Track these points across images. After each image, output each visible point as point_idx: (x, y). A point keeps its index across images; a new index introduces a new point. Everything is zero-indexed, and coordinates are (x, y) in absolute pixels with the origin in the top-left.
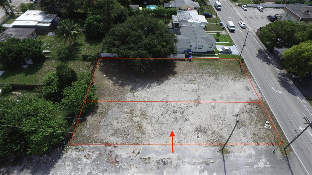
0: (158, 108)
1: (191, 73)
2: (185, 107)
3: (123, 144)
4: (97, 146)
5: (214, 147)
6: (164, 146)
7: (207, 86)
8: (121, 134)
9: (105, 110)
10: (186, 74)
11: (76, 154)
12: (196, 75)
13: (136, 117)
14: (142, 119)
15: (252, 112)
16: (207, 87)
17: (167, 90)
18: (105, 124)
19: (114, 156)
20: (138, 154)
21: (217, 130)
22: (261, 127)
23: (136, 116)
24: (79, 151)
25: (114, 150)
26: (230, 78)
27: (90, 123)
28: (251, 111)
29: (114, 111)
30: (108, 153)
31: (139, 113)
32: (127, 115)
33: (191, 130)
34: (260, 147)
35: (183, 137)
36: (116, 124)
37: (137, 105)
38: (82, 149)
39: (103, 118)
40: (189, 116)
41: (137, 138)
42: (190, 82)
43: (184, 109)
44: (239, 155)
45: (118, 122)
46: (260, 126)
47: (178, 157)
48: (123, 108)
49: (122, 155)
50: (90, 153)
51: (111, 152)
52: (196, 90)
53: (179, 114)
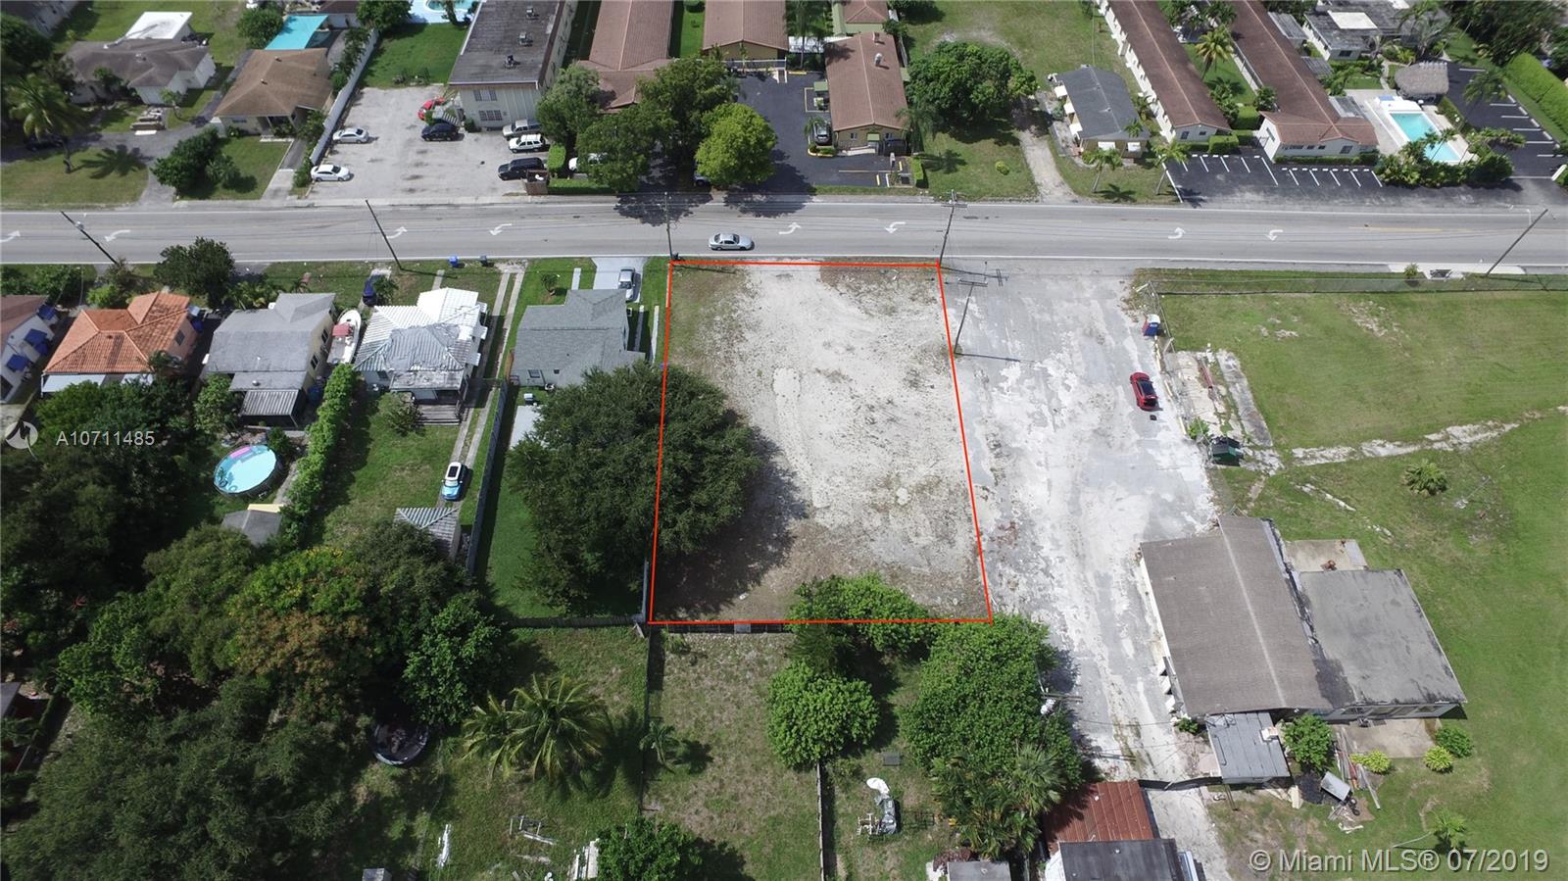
0: (865, 455)
1: (729, 376)
2: (853, 400)
8: (947, 525)
12: (739, 368)
13: (897, 497)
15: (858, 288)
16: (782, 351)
17: (799, 435)
18: (926, 562)
19: (1001, 534)
22: (895, 284)
23: (893, 498)
25: (988, 534)
26: (747, 299)
27: (926, 598)
28: (854, 289)
29: (884, 549)
30: (996, 546)
31: (882, 493)
32: (891, 518)
34: (938, 299)
37: (856, 497)
38: (999, 600)
40: (880, 396)
41: (951, 493)
42: (768, 382)
43: (859, 404)
45: (917, 535)
46: (891, 284)
49: (996, 519)
50: (1005, 580)
51: (992, 540)
52: (797, 375)
53: (876, 415)
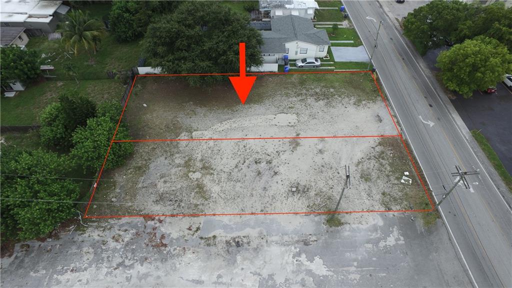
0: (229, 157)
1: (287, 95)
2: (275, 152)
3: (173, 216)
4: (132, 222)
5: (318, 217)
6: (238, 218)
7: (313, 116)
8: (171, 201)
9: (144, 162)
10: (278, 97)
11: (99, 235)
12: (294, 99)
13: (194, 172)
14: (203, 175)
15: (383, 159)
16: (311, 118)
17: (245, 125)
18: (145, 185)
19: (158, 236)
20: (197, 230)
21: (324, 189)
22: (396, 182)
23: (194, 170)
24: (104, 230)
25: (159, 227)
26: (352, 102)
27: (122, 184)
28: (381, 156)
29: (160, 164)
30: (149, 231)
31: (199, 165)
32: (180, 168)
33: (283, 191)
34: (391, 213)
35: (270, 202)
36: (162, 184)
37: (197, 152)
38: (109, 227)
39: (142, 176)
40: (281, 167)
41: (196, 205)
42: (285, 111)
43: (272, 155)
44: (358, 227)
45: (165, 182)
46: (395, 179)
47: (261, 233)
48: (174, 158)
49: (171, 233)
50: (122, 233)
51: (154, 229)
52: (293, 124)
53: (263, 165)
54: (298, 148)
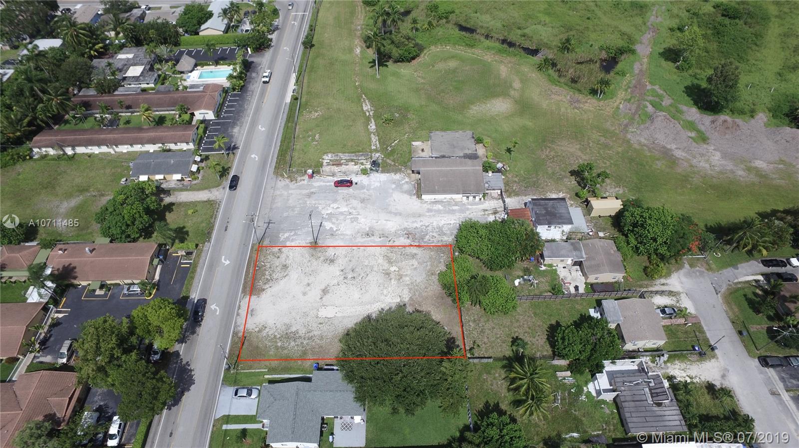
12: (316, 333)
26: (267, 330)
29: (420, 278)
51: (414, 241)
52: (323, 307)
53: (350, 276)
54: (323, 288)
